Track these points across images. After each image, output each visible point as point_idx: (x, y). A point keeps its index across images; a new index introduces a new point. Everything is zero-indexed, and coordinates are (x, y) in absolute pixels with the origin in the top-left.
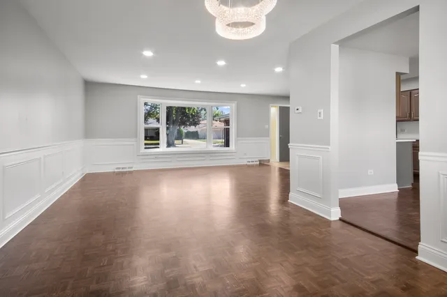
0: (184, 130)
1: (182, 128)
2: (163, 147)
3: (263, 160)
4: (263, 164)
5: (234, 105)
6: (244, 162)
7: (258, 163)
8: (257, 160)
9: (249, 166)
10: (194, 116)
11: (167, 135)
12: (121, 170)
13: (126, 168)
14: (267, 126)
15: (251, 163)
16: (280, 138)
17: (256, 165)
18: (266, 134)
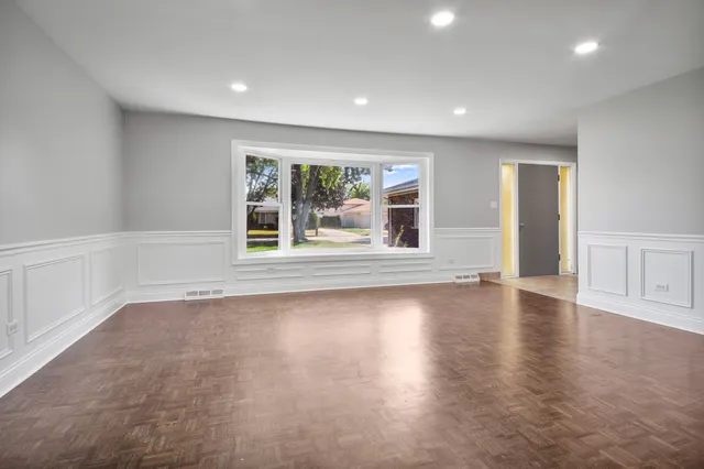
0: (319, 214)
1: (315, 212)
2: (285, 249)
3: (488, 274)
4: (488, 282)
5: (429, 160)
6: (449, 278)
7: (478, 279)
8: (475, 273)
9: (460, 286)
10: (335, 192)
11: (294, 222)
12: (198, 297)
13: (207, 293)
14: (493, 205)
15: (463, 280)
16: (520, 227)
17: (474, 284)
18: (493, 220)
